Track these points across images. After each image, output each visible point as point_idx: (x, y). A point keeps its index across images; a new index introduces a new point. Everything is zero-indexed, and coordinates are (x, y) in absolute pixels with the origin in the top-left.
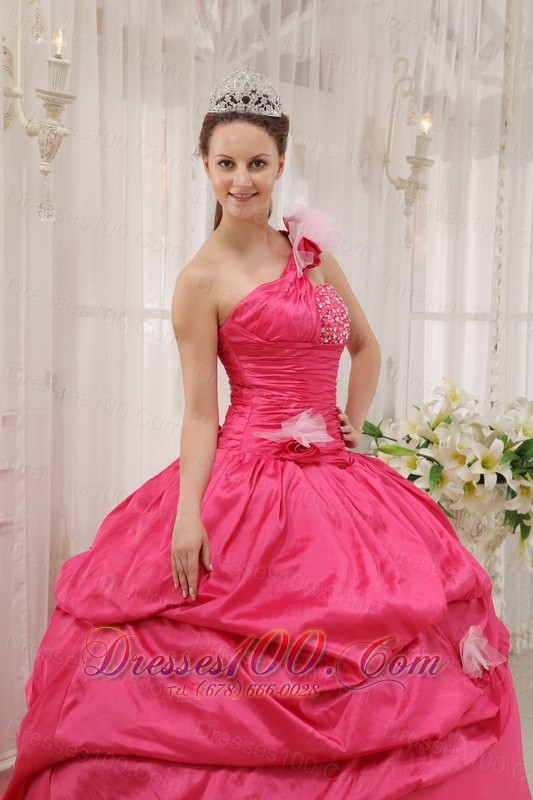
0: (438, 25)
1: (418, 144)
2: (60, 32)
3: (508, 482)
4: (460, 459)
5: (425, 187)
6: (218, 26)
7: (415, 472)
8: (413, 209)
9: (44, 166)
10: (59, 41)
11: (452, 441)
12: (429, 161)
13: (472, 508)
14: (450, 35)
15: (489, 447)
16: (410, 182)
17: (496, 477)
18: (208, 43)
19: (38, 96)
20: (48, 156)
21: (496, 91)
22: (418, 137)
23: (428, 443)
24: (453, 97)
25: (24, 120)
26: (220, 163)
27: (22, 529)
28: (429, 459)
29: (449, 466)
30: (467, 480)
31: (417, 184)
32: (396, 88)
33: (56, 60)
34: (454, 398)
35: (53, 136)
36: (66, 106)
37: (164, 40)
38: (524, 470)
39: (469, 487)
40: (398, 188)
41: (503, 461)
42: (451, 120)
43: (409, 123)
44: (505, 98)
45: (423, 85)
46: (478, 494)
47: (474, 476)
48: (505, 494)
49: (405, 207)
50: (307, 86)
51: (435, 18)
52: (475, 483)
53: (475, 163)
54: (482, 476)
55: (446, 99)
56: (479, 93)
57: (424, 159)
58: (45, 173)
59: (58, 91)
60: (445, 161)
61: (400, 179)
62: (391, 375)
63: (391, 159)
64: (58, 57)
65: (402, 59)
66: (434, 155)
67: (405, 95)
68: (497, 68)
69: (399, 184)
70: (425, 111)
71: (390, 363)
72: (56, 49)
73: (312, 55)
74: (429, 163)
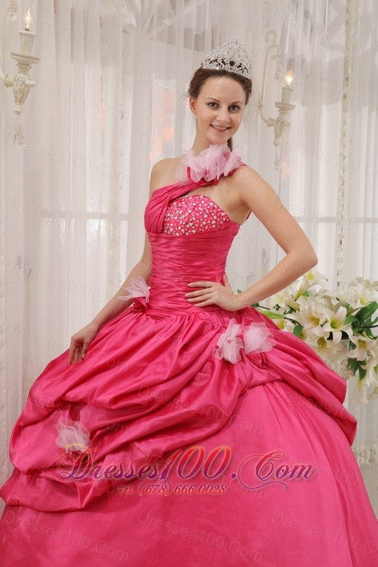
0: (297, 7)
1: (283, 93)
2: (29, 12)
3: (350, 337)
4: (315, 321)
5: (289, 125)
6: (140, 11)
8: (280, 140)
9: (18, 107)
10: (28, 18)
11: (310, 308)
12: (292, 106)
14: (306, 14)
15: (336, 312)
16: (278, 121)
17: (341, 333)
18: (132, 20)
19: (13, 58)
20: (20, 101)
21: (340, 55)
22: (283, 88)
23: (292, 310)
24: (309, 60)
25: (2, 75)
26: (208, 104)
28: (294, 322)
29: (307, 326)
30: (320, 336)
31: (283, 123)
32: (267, 52)
33: (26, 32)
34: (311, 278)
35: (24, 87)
36: (32, 65)
37: (101, 18)
38: (361, 329)
39: (321, 341)
40: (269, 126)
41: (346, 322)
42: (307, 76)
43: (277, 78)
44: (346, 60)
45: (287, 51)
46: (328, 347)
47: (325, 333)
48: (348, 347)
49: (274, 139)
50: (203, 51)
51: (295, 3)
52: (326, 338)
53: (324, 108)
54: (331, 333)
55: (303, 61)
56: (328, 56)
57: (288, 104)
58: (18, 113)
59: (27, 54)
60: (303, 106)
61: (270, 119)
62: (265, 262)
63: (264, 105)
64: (27, 30)
65: (271, 32)
66: (295, 102)
67: (274, 58)
68: (340, 38)
69: (270, 123)
70: (288, 70)
71: (264, 254)
72: (26, 24)
73: (207, 29)
74: (291, 107)
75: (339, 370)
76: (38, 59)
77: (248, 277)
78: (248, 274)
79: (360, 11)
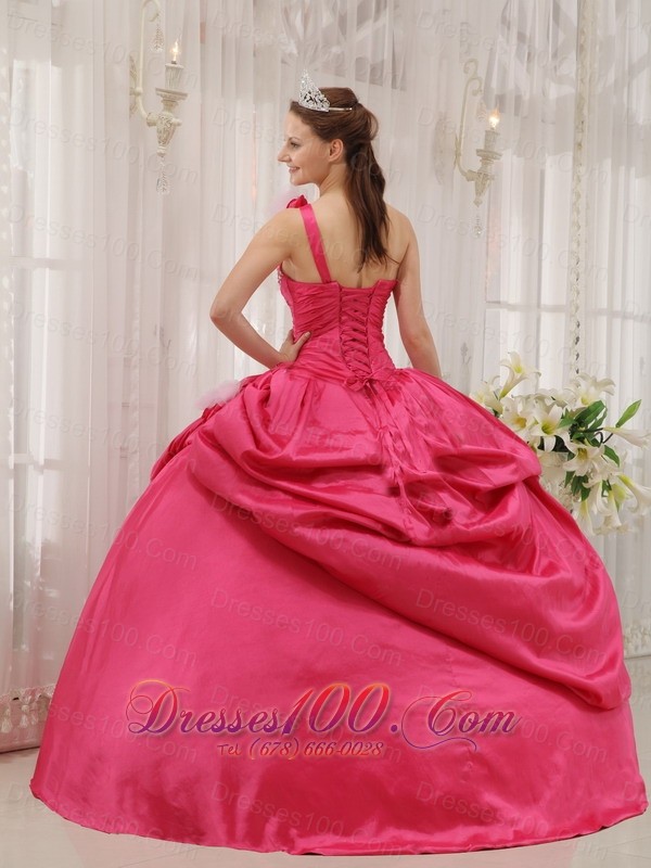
0: (509, 28)
1: (487, 138)
2: (176, 44)
3: (566, 444)
4: (522, 422)
6: (302, 38)
9: (161, 149)
10: (175, 50)
12: (497, 154)
14: (521, 37)
15: (549, 413)
16: (479, 174)
17: (555, 439)
18: (293, 48)
20: (164, 141)
21: (569, 90)
22: (487, 132)
24: (526, 97)
25: (144, 113)
27: (136, 452)
31: (486, 175)
32: (467, 86)
33: (172, 65)
34: (519, 371)
35: (169, 126)
36: (179, 102)
37: (255, 47)
38: (583, 436)
40: (468, 180)
43: (479, 119)
44: (579, 97)
45: (494, 84)
49: (474, 196)
50: (381, 84)
51: (505, 22)
52: (537, 446)
53: (549, 159)
54: (542, 440)
57: (493, 152)
58: (162, 155)
59: (174, 90)
61: (470, 171)
62: (466, 360)
63: (462, 152)
64: (174, 63)
65: (472, 61)
66: (502, 149)
68: (569, 67)
69: (470, 175)
70: (493, 108)
72: (172, 56)
73: (385, 57)
74: (496, 156)
75: (557, 493)
76: (186, 95)
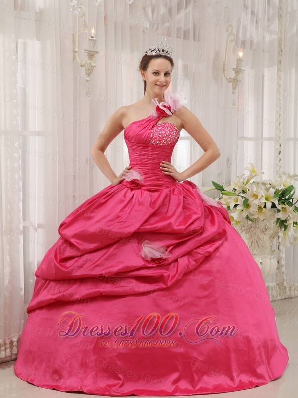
0: (247, 9)
3: (277, 206)
4: (256, 196)
5: (241, 81)
6: (151, 20)
7: (237, 204)
8: (236, 91)
9: (88, 78)
10: (93, 31)
13: (262, 218)
14: (253, 13)
16: (234, 79)
17: (271, 204)
18: (147, 25)
19: (85, 52)
20: (89, 74)
23: (244, 192)
24: (255, 41)
25: (79, 61)
26: (153, 73)
28: (243, 197)
29: (251, 199)
30: (259, 205)
31: (237, 80)
32: (228, 39)
33: (92, 38)
34: (254, 172)
35: (91, 67)
36: (95, 55)
38: (284, 201)
39: (260, 208)
40: (229, 82)
41: (274, 197)
46: (263, 211)
47: (262, 203)
49: (232, 90)
50: (188, 39)
51: (245, 6)
52: (262, 207)
53: (266, 69)
55: (252, 42)
56: (267, 39)
57: (240, 69)
59: (93, 50)
60: (252, 69)
61: (230, 78)
65: (230, 26)
66: (245, 67)
70: (241, 48)
71: (228, 160)
72: (92, 34)
73: (190, 27)
74: (242, 71)
76: (98, 52)
77: (218, 174)
78: (218, 172)
79: (288, 9)
